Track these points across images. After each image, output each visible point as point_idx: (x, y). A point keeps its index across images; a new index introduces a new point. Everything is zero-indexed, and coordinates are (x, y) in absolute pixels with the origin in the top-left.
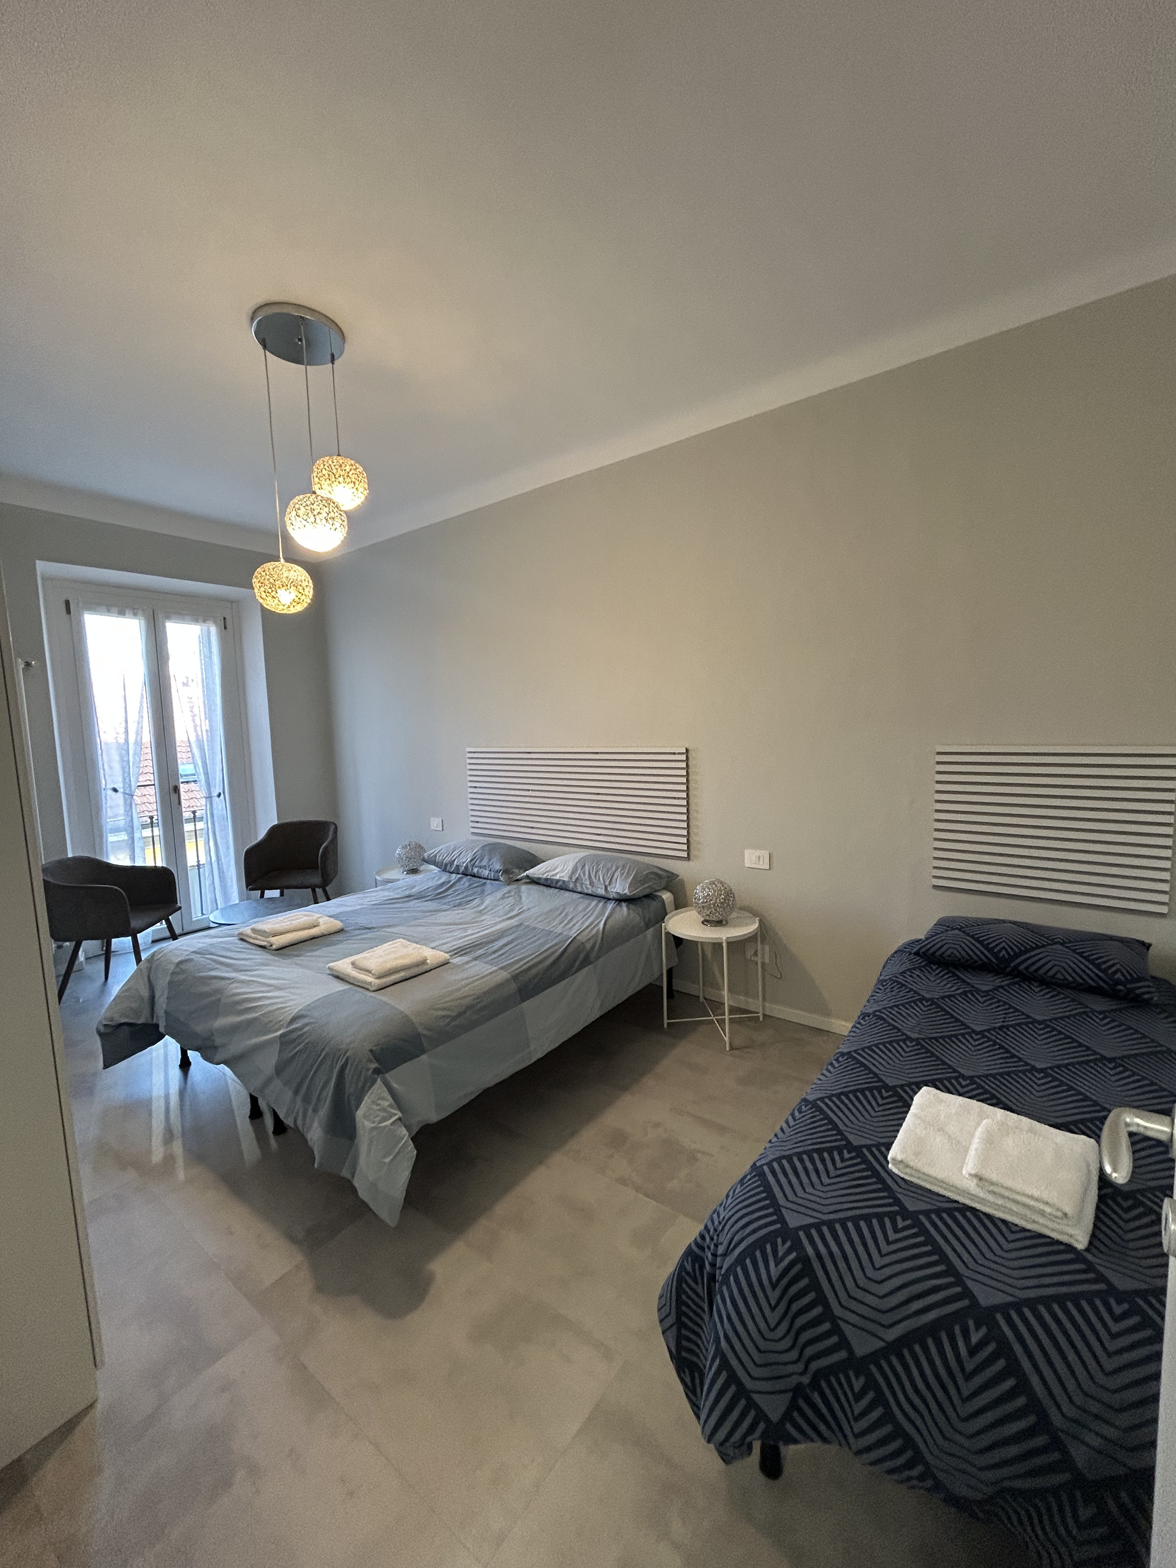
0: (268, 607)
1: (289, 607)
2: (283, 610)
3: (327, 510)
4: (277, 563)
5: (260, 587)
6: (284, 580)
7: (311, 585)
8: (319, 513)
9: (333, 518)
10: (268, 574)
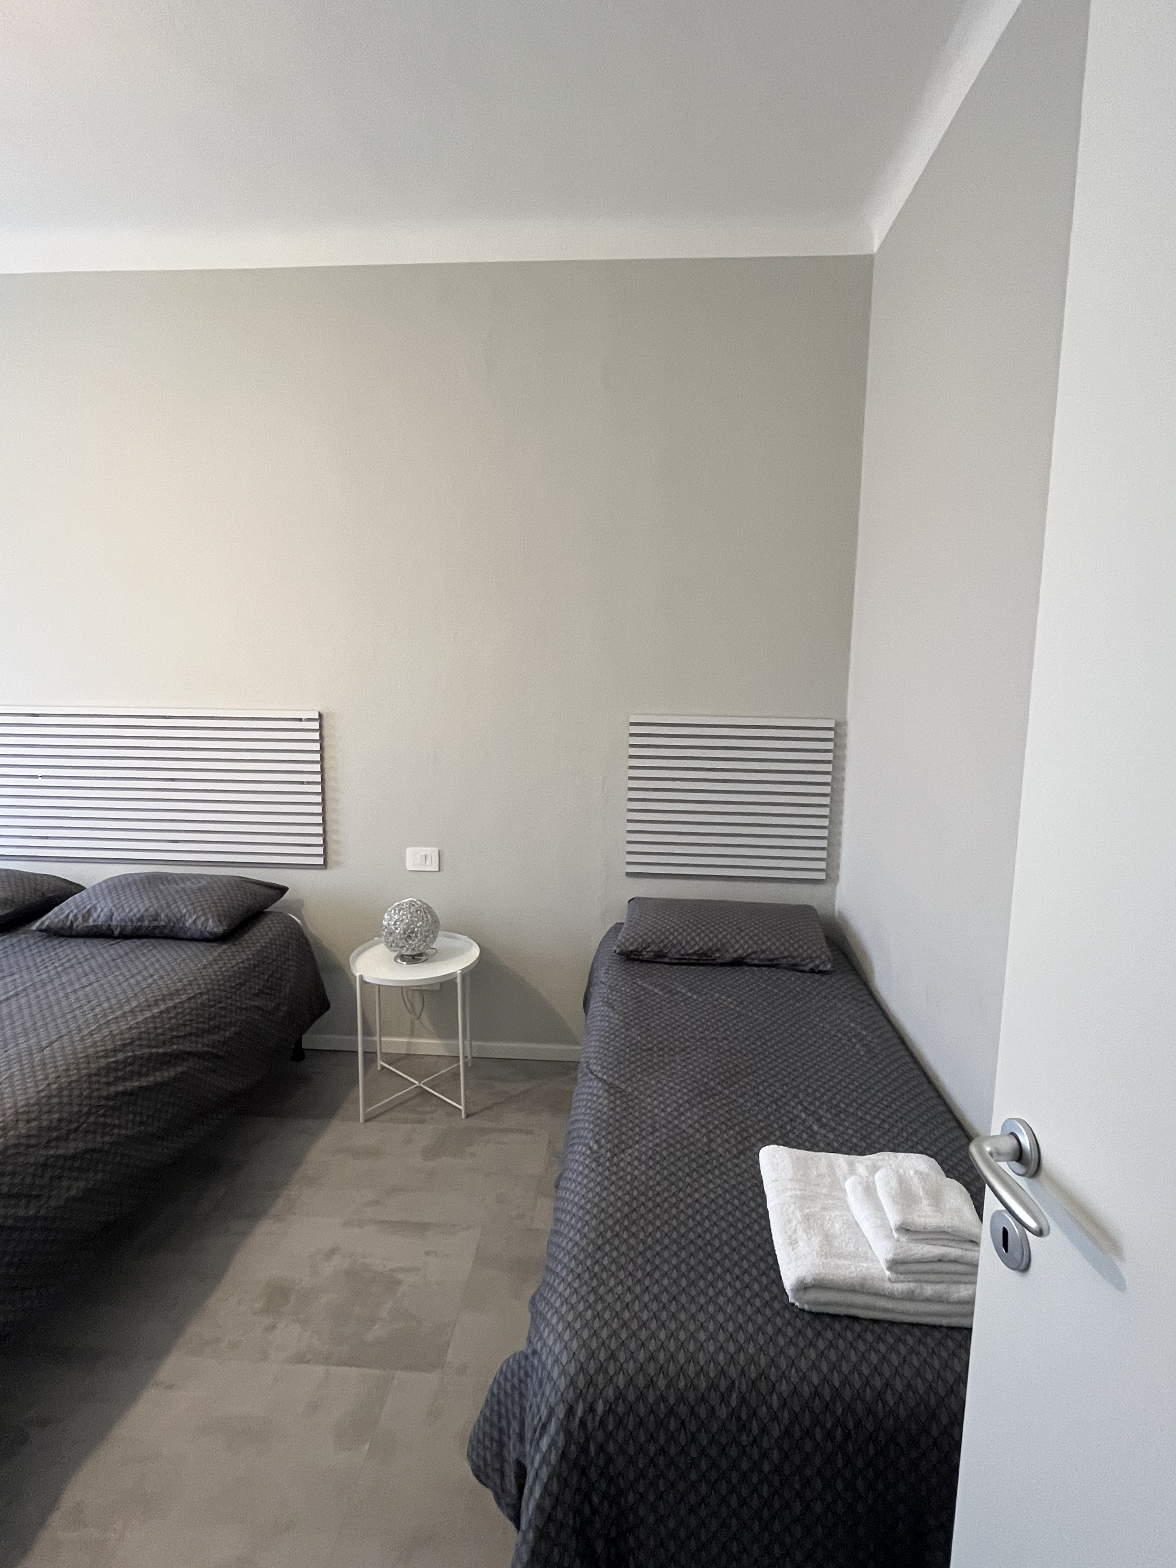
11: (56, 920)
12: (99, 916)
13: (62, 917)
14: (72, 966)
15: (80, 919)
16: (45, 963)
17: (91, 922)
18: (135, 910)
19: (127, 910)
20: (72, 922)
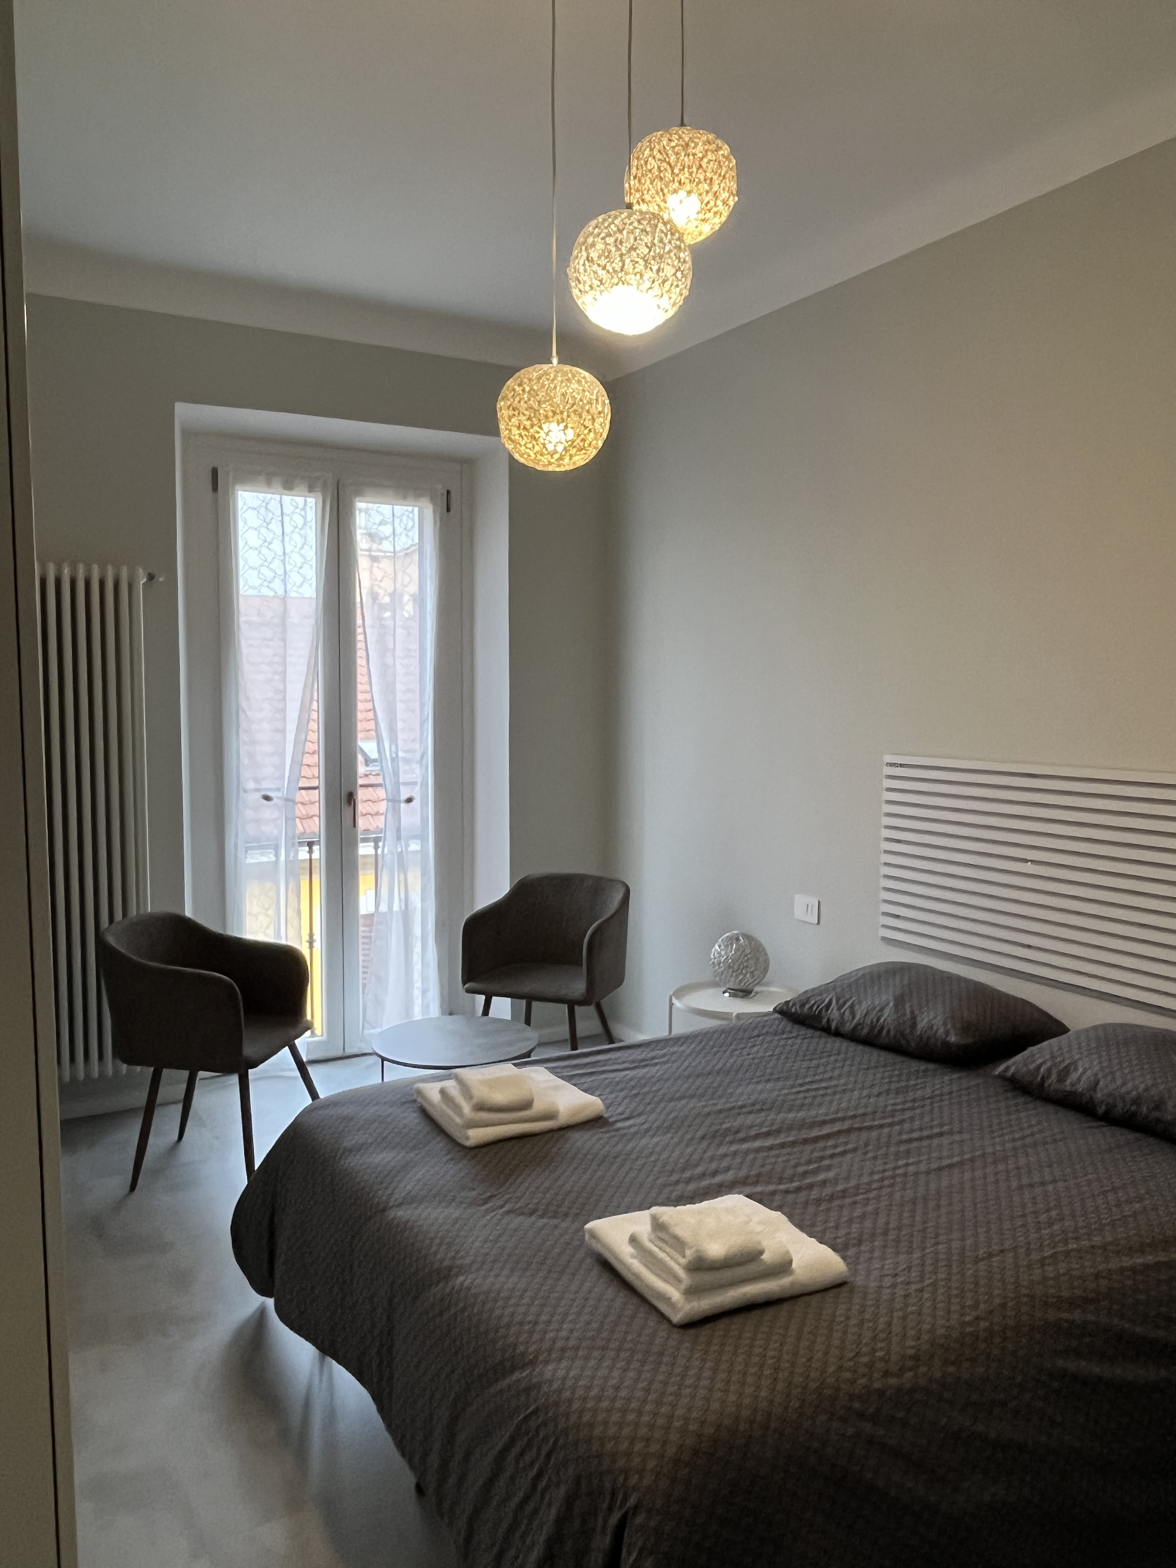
0: (522, 460)
1: (561, 458)
2: (550, 463)
3: (648, 239)
4: (545, 367)
5: (510, 418)
6: (558, 400)
7: (607, 410)
8: (633, 249)
9: (661, 257)
10: (527, 389)
11: (1025, 1069)
12: (1079, 1079)
13: (1032, 1067)
14: (1035, 1145)
15: (1054, 1077)
16: (1002, 1129)
17: (1068, 1085)
18: (1130, 1085)
19: (1119, 1082)
20: (1043, 1078)
